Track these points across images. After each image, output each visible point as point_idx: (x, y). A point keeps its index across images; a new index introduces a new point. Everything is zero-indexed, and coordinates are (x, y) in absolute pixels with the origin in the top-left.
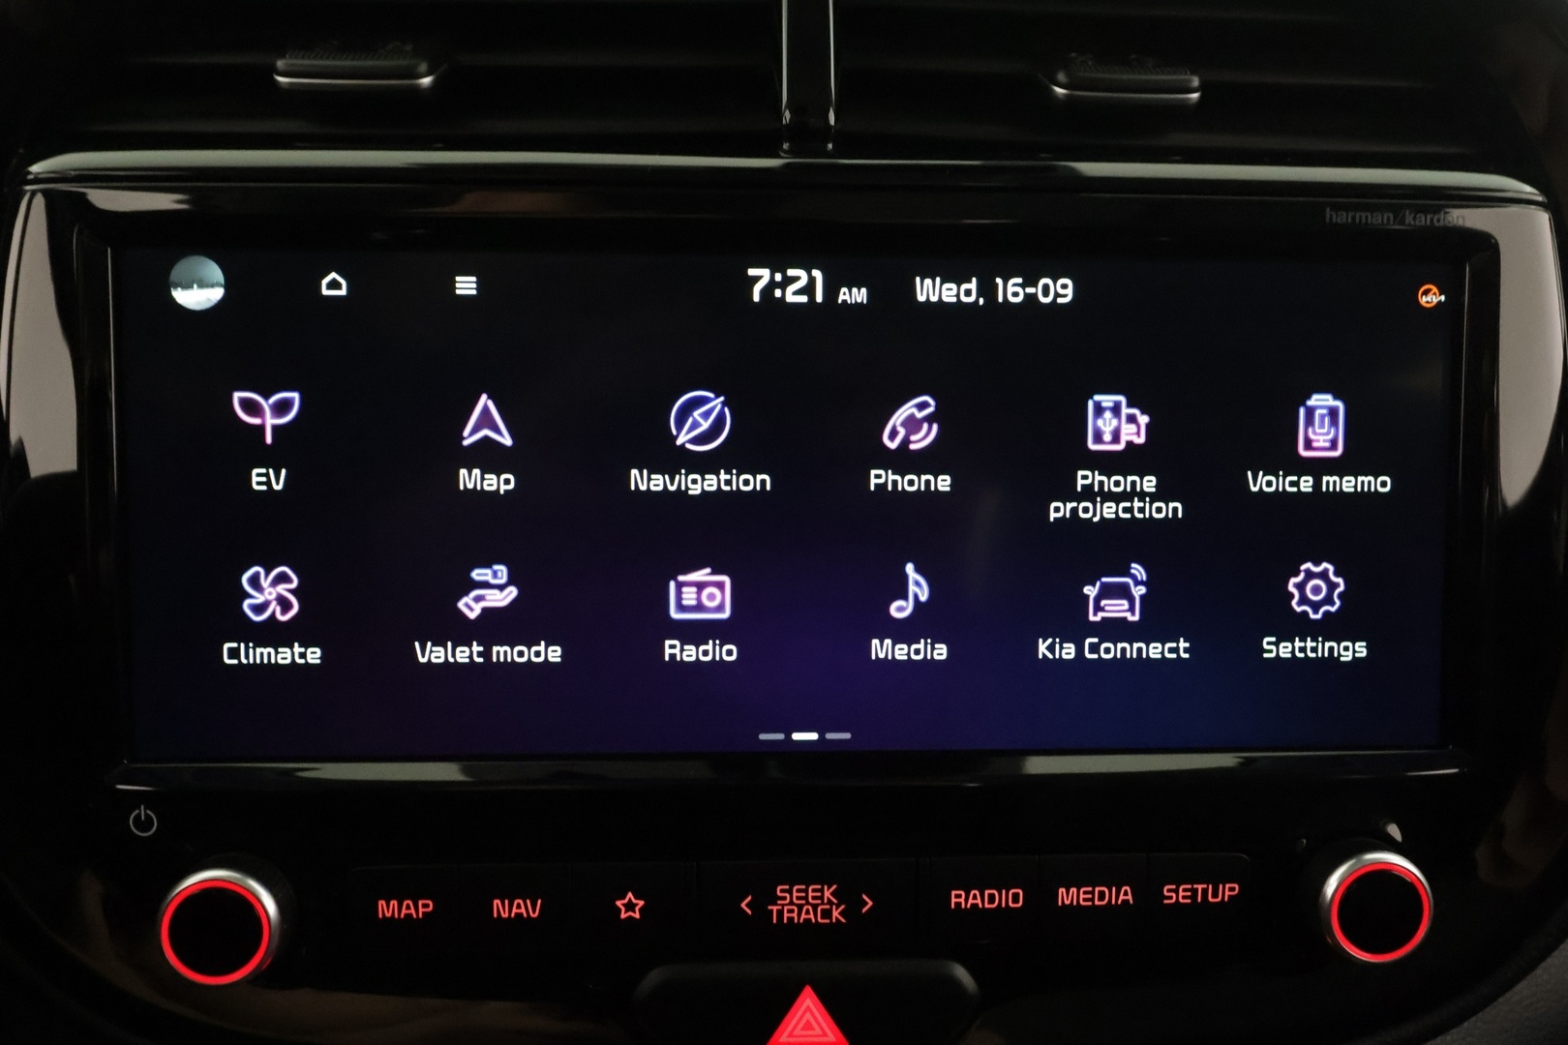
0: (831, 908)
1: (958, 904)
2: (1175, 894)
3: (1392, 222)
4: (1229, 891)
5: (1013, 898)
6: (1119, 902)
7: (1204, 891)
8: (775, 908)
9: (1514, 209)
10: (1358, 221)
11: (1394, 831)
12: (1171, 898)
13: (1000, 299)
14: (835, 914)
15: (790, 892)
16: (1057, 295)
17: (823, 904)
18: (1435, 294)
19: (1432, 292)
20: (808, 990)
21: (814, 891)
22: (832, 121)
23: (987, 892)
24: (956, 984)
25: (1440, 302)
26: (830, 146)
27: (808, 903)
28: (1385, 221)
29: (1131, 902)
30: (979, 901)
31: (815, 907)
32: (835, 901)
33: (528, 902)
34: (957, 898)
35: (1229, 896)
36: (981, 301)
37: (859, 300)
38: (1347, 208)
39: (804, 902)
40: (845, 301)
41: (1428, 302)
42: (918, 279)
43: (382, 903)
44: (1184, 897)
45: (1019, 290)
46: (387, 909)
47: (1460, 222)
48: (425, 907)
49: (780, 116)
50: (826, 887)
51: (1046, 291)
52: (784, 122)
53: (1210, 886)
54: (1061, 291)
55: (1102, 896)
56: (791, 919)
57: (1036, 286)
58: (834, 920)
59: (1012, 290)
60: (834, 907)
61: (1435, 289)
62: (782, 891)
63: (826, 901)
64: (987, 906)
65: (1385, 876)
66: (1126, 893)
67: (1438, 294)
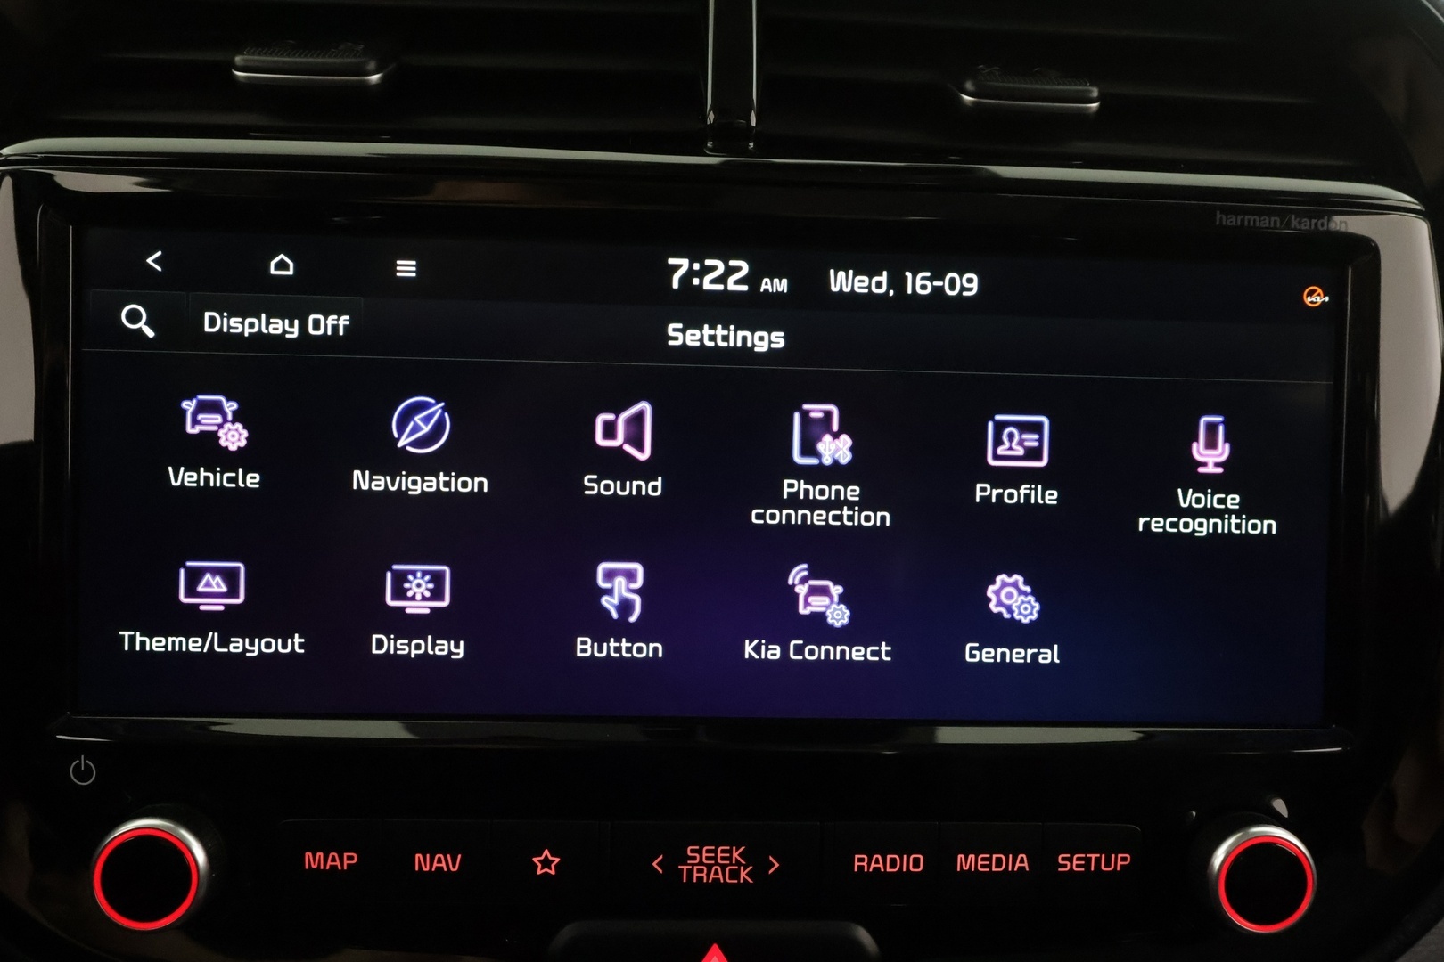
0: (739, 869)
1: (861, 868)
2: (1070, 863)
3: (1278, 225)
4: (1121, 860)
5: (912, 863)
6: (1016, 869)
7: (1098, 860)
8: (685, 868)
9: (1395, 216)
10: (1246, 222)
11: (1280, 806)
12: (1065, 866)
13: (909, 291)
14: (743, 874)
15: (700, 852)
16: (963, 289)
17: (731, 864)
18: (1319, 295)
19: (1317, 293)
20: (715, 948)
21: (723, 851)
22: (753, 123)
23: (889, 857)
24: (857, 945)
25: (1324, 302)
26: (752, 145)
27: (717, 864)
28: (1272, 225)
29: (1027, 869)
30: (881, 865)
31: (724, 867)
32: (743, 862)
33: (449, 856)
34: (860, 862)
35: (1121, 866)
36: (891, 293)
37: (780, 290)
38: (1236, 212)
39: (713, 862)
40: (766, 290)
41: (1312, 302)
42: (832, 271)
43: (308, 855)
44: (1078, 866)
45: (927, 283)
46: (313, 860)
47: (1343, 228)
48: (350, 859)
49: (705, 117)
50: (734, 848)
51: (952, 284)
52: (708, 123)
53: (1103, 856)
54: (966, 285)
55: (999, 861)
56: (700, 879)
57: (943, 280)
58: (742, 881)
59: (920, 284)
60: (742, 868)
61: (1319, 291)
62: (692, 851)
63: (734, 862)
64: (888, 870)
65: (1270, 849)
66: (1022, 861)
67: (1322, 295)
